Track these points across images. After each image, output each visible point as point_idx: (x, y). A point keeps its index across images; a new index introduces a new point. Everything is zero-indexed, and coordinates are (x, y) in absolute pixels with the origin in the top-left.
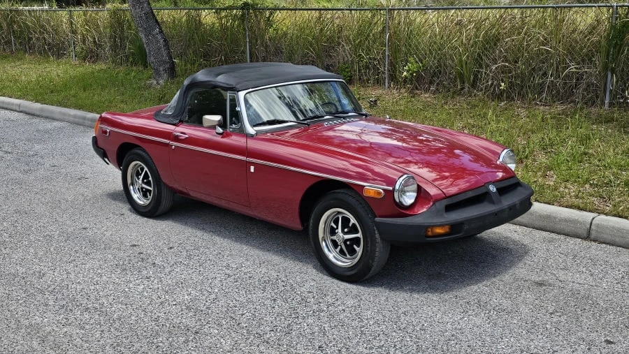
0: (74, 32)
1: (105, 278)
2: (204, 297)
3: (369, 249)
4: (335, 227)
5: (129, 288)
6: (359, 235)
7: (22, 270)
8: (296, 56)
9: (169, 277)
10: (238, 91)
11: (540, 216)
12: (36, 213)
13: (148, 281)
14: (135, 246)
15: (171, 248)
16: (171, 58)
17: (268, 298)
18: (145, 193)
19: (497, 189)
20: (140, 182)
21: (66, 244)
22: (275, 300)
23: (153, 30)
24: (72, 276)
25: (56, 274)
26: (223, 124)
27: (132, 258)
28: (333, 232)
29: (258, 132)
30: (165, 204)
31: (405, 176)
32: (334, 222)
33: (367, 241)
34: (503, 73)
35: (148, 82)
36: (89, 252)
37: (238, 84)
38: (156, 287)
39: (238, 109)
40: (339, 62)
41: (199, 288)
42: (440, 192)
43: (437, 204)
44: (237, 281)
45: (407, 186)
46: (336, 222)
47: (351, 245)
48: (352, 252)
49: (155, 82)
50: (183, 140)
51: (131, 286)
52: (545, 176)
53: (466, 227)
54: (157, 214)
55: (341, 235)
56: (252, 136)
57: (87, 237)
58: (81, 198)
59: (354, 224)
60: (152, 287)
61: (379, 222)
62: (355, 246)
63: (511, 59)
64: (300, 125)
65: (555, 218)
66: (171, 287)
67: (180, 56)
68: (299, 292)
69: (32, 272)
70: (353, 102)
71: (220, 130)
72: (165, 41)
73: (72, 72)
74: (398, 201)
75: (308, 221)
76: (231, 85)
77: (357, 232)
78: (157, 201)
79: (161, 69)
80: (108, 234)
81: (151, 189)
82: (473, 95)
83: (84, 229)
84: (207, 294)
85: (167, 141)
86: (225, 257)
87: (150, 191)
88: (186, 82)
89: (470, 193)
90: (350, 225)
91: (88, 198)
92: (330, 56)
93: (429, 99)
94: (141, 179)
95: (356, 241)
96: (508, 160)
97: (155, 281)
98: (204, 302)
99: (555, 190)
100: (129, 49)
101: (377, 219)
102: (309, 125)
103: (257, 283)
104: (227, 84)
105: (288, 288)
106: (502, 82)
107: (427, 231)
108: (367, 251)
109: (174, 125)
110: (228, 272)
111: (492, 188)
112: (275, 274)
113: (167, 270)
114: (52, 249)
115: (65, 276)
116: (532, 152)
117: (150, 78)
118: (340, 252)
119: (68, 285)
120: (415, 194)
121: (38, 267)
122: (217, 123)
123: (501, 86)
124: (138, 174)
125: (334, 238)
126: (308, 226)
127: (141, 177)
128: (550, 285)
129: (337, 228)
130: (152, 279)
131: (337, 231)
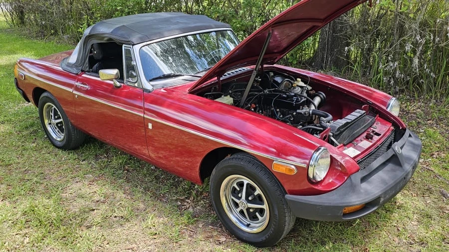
4: (238, 189)
6: (265, 207)
10: (133, 45)
29: (154, 87)
32: (237, 184)
39: (133, 63)
43: (353, 177)
56: (148, 91)
59: (259, 195)
61: (289, 200)
71: (118, 83)
74: (311, 177)
77: (262, 203)
85: (71, 89)
101: (288, 196)
109: (77, 75)
111: (398, 150)
122: (114, 77)
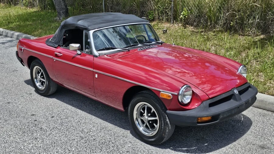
1: (12, 138)
3: (163, 127)
4: (143, 112)
5: (24, 146)
6: (157, 118)
8: (127, 6)
9: (48, 139)
10: (89, 30)
13: (36, 141)
14: (34, 115)
15: (53, 117)
16: (66, 6)
18: (42, 83)
19: (239, 92)
20: (39, 77)
26: (81, 49)
27: (30, 124)
28: (142, 114)
29: (100, 54)
30: (52, 90)
31: (185, 86)
32: (142, 110)
33: (162, 123)
34: (232, 17)
35: (55, 18)
36: (7, 119)
37: (89, 26)
38: (40, 145)
39: (89, 41)
40: (148, 10)
41: (64, 147)
42: (205, 94)
43: (204, 103)
44: (86, 143)
45: (186, 92)
46: (144, 109)
47: (152, 124)
48: (153, 127)
49: (58, 19)
50: (59, 56)
52: (258, 76)
53: (221, 117)
54: (48, 95)
55: (146, 117)
56: (96, 57)
57: (8, 108)
58: (11, 83)
59: (154, 112)
60: (37, 145)
61: (169, 113)
62: (154, 124)
63: (236, 9)
64: (124, 50)
65: (266, 102)
66: (48, 146)
67: (71, 5)
70: (154, 35)
71: (79, 52)
73: (20, 12)
74: (180, 101)
75: (128, 106)
76: (85, 26)
77: (156, 116)
78: (48, 88)
79: (61, 12)
80: (20, 107)
81: (45, 81)
82: (216, 27)
85: (51, 57)
86: (82, 124)
87: (44, 82)
88: (62, 24)
89: (223, 95)
90: (152, 112)
91: (15, 83)
92: (144, 6)
93: (193, 29)
94: (40, 75)
95: (155, 121)
96: (243, 72)
99: (265, 84)
101: (168, 111)
102: (129, 50)
103: (97, 144)
104: (84, 26)
105: (115, 148)
106: (232, 22)
107: (198, 119)
108: (161, 129)
109: (55, 48)
110: (82, 135)
111: (236, 92)
112: (108, 137)
113: (48, 133)
116: (250, 61)
117: (56, 16)
118: (146, 126)
120: (190, 97)
122: (77, 48)
123: (231, 24)
124: (39, 73)
125: (142, 118)
126: (128, 109)
127: (40, 74)
128: (268, 148)
129: (144, 113)
130: (38, 139)
131: (144, 115)
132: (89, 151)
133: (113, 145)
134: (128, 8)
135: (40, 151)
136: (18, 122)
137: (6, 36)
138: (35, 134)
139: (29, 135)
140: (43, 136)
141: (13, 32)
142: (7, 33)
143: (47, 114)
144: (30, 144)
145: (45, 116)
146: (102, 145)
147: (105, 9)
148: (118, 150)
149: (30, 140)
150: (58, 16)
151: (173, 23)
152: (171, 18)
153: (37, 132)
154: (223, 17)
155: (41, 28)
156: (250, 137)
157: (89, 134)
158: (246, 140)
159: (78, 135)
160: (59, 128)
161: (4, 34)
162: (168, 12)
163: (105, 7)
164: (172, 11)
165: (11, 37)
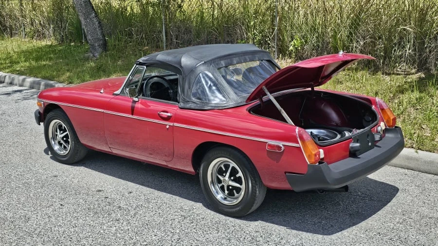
0: (24, 17)
1: (81, 220)
2: (169, 238)
5: (104, 230)
7: (10, 215)
8: (203, 34)
9: (135, 219)
11: (425, 162)
12: (12, 163)
13: (118, 223)
14: (100, 191)
15: (131, 193)
16: (104, 36)
17: (223, 238)
21: (42, 190)
22: (229, 239)
23: (90, 15)
24: (53, 219)
25: (39, 217)
27: (100, 202)
34: (369, 47)
35: (87, 55)
36: (63, 197)
38: (126, 228)
40: (237, 39)
41: (163, 229)
44: (192, 223)
49: (92, 55)
51: (105, 228)
52: (421, 129)
57: (59, 183)
60: (122, 228)
66: (139, 229)
68: (248, 232)
69: (18, 216)
72: (99, 23)
79: (97, 45)
80: (76, 181)
83: (55, 176)
84: (171, 235)
92: (230, 34)
97: (125, 223)
98: (170, 242)
99: (433, 140)
100: (69, 29)
103: (210, 224)
110: (183, 214)
113: (132, 212)
114: (31, 195)
115: (47, 220)
117: (88, 51)
119: (51, 228)
121: (22, 211)
130: (121, 221)
132: (201, 232)
133: (233, 225)
134: (204, 36)
135: (130, 235)
136: (81, 200)
137: (11, 84)
138: (113, 215)
139: (105, 216)
140: (126, 217)
141: (23, 77)
142: (13, 79)
143: (121, 189)
144: (111, 227)
145: (118, 192)
146: (217, 225)
147: (166, 39)
148: (242, 230)
149: (108, 222)
150: (91, 52)
151: (278, 58)
152: (274, 51)
153: (115, 212)
154: (356, 47)
155: (68, 71)
156: (423, 209)
157: (192, 211)
158: (419, 213)
159: (177, 214)
160: (145, 206)
161: (7, 80)
162: (269, 42)
163: (166, 36)
164: (276, 40)
165: (21, 85)
